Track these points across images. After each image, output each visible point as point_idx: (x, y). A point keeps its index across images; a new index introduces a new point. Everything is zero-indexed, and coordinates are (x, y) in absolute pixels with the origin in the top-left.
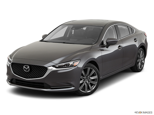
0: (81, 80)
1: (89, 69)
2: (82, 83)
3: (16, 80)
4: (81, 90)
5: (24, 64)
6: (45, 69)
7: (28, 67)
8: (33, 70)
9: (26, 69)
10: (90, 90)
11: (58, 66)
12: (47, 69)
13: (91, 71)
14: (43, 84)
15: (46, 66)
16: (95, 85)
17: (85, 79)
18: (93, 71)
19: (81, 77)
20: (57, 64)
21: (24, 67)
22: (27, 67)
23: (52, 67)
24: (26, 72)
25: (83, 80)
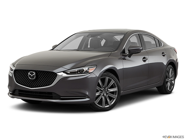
0: (98, 91)
1: (107, 78)
2: (99, 96)
3: (20, 91)
4: (97, 105)
5: (30, 71)
6: (54, 75)
7: (34, 74)
8: (39, 78)
9: (32, 76)
10: (108, 105)
11: (70, 72)
12: (57, 75)
13: (109, 81)
14: (51, 93)
15: (55, 71)
16: (114, 99)
17: (102, 91)
18: (113, 82)
19: (98, 88)
20: (69, 70)
21: (29, 74)
22: (32, 74)
23: (62, 73)
24: (31, 80)
25: (99, 92)
